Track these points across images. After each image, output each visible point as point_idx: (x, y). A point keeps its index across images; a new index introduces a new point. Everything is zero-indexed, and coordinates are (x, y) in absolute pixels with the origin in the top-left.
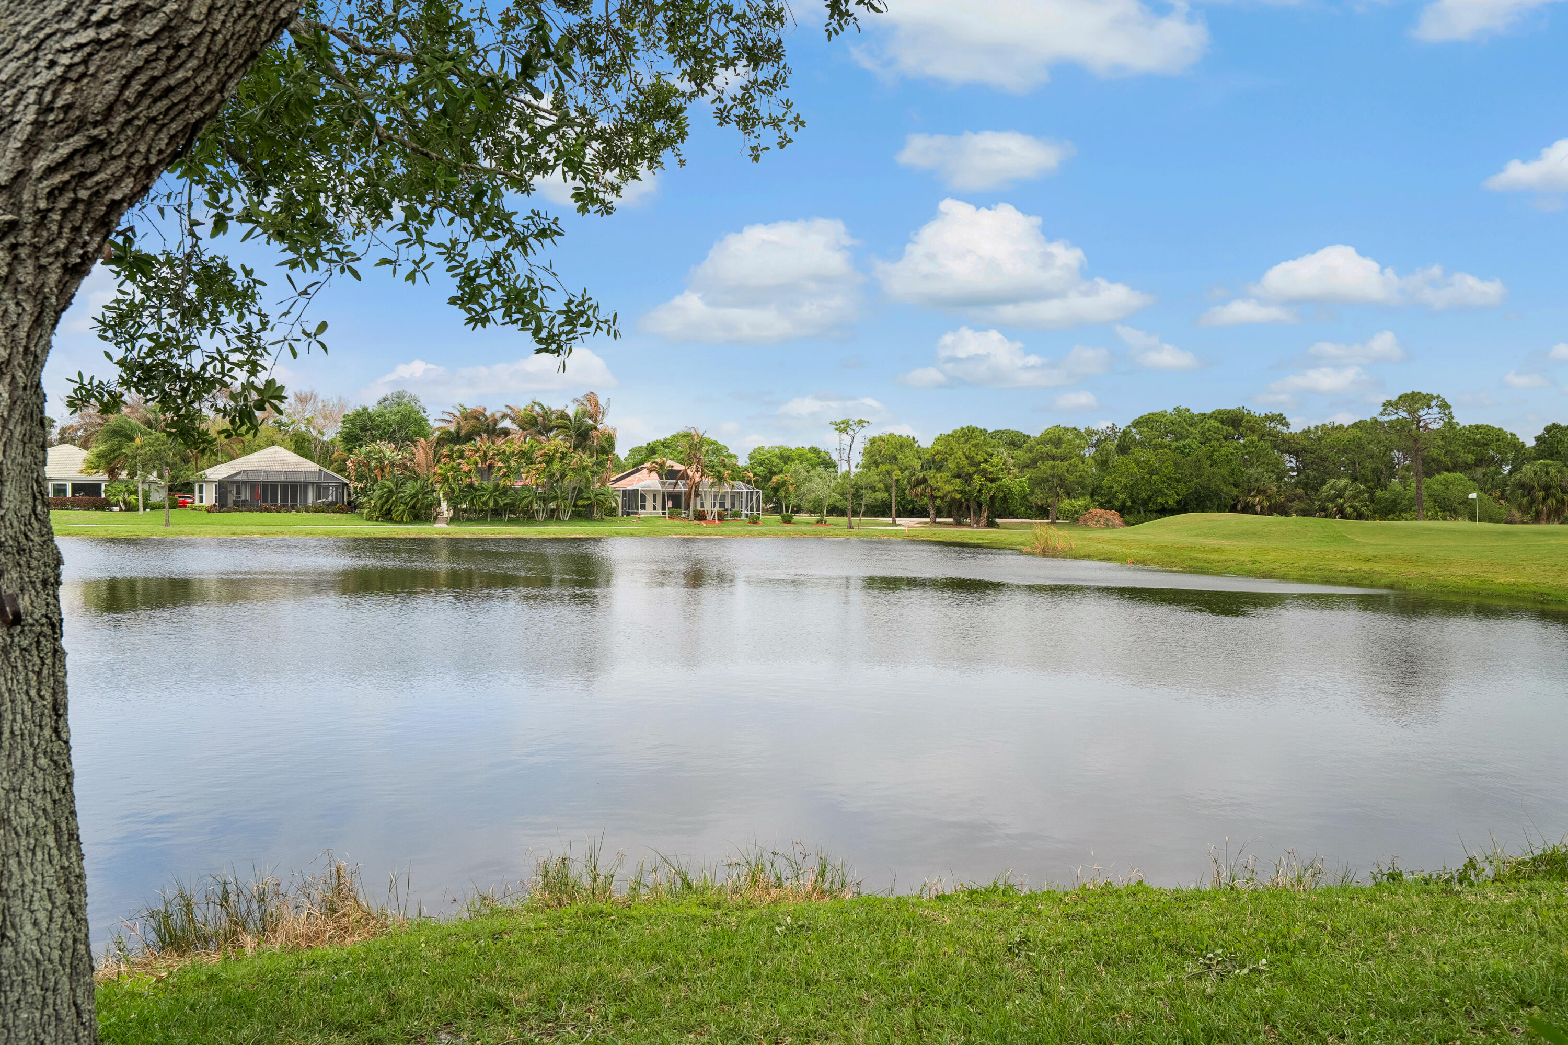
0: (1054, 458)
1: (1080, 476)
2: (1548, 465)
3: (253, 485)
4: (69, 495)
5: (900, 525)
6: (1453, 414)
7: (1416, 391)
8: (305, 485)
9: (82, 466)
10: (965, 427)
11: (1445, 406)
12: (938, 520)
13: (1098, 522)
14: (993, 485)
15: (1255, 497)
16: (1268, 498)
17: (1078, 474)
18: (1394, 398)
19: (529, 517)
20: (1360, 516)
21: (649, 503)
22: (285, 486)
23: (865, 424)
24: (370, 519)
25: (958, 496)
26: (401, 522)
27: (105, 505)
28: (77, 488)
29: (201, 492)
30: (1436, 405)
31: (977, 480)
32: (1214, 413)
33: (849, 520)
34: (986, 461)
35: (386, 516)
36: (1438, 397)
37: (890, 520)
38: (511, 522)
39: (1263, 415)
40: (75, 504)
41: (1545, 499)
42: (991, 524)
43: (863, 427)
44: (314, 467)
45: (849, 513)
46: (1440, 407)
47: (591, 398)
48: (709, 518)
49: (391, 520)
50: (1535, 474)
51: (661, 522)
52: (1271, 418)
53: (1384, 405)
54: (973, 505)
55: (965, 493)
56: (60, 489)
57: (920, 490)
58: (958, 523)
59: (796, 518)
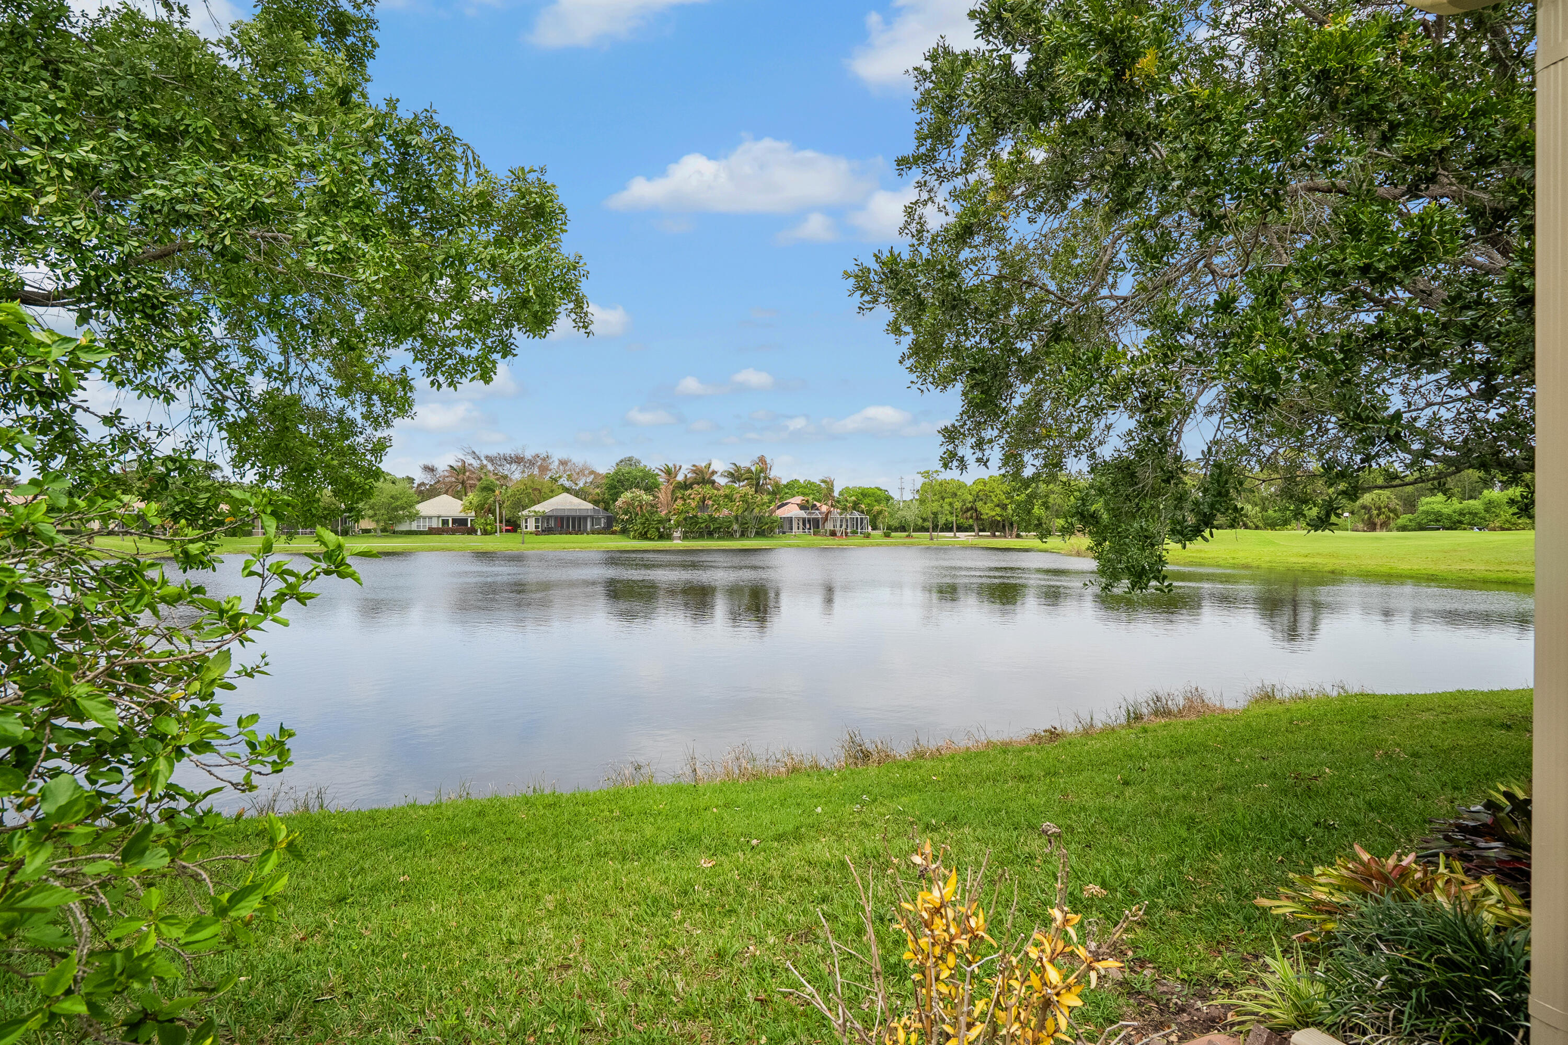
3: (556, 518)
4: (451, 525)
5: (959, 537)
8: (585, 518)
9: (461, 508)
12: (980, 534)
19: (730, 535)
20: (1257, 528)
21: (795, 525)
22: (574, 518)
24: (634, 538)
26: (653, 539)
27: (472, 531)
28: (454, 521)
29: (526, 523)
33: (930, 535)
35: (644, 536)
37: (952, 534)
38: (719, 538)
40: (453, 532)
41: (1378, 515)
42: (1018, 536)
44: (590, 506)
47: (762, 460)
48: (839, 534)
49: (647, 539)
51: (809, 537)
54: (1007, 524)
55: (1001, 516)
56: (445, 522)
57: (969, 514)
58: (994, 536)
59: (893, 534)
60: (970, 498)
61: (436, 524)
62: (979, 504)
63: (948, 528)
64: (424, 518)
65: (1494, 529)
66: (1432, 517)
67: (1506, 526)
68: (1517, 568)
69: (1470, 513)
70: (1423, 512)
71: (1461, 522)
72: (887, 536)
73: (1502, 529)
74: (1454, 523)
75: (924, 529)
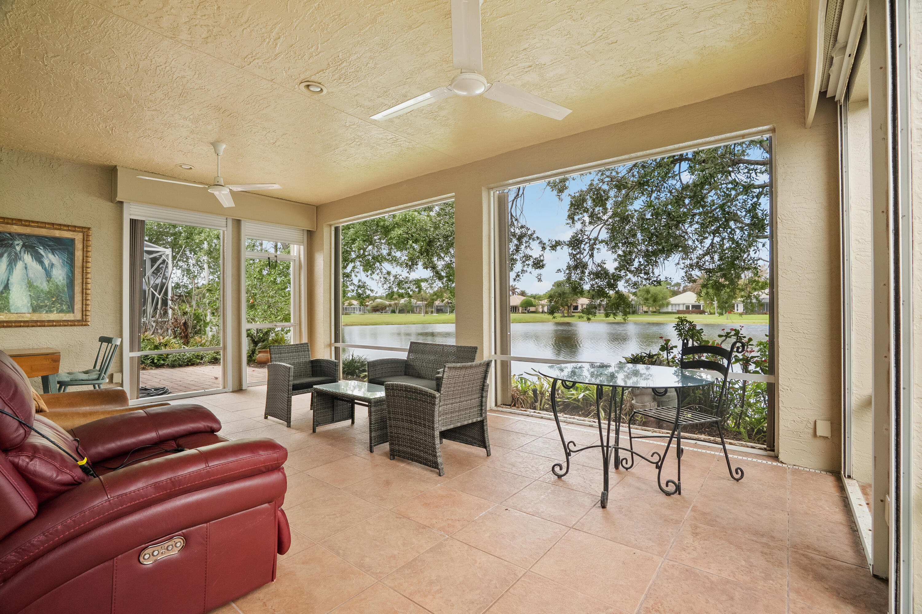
4: (691, 309)
9: (697, 300)
27: (703, 312)
28: (693, 306)
29: (737, 307)
40: (693, 312)
56: (688, 307)
61: (682, 308)
64: (676, 305)
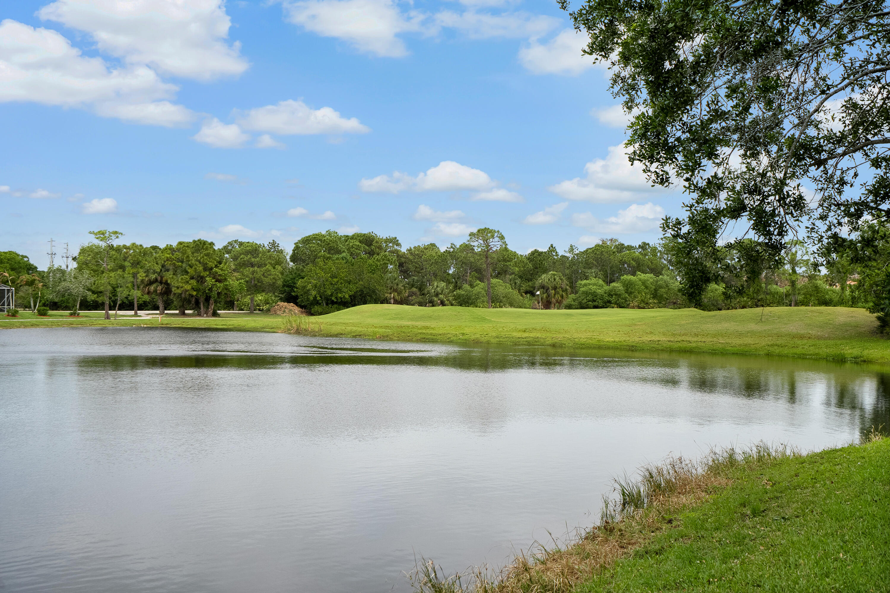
0: (252, 265)
1: (274, 278)
2: (554, 275)
5: (140, 316)
6: (507, 243)
7: (487, 227)
10: (196, 239)
11: (502, 238)
12: (166, 312)
13: (284, 311)
14: (222, 285)
15: (391, 293)
16: (399, 294)
17: (272, 277)
18: (475, 231)
23: (120, 236)
25: (195, 293)
30: (497, 236)
31: (210, 281)
32: (354, 235)
33: (107, 313)
34: (216, 266)
36: (498, 231)
37: (132, 313)
39: (385, 238)
41: (554, 295)
42: (215, 314)
43: (117, 237)
45: (107, 307)
46: (499, 237)
50: (549, 280)
52: (389, 241)
53: (470, 235)
54: (202, 300)
55: (197, 290)
57: (152, 288)
58: (183, 314)
59: (51, 312)
60: (158, 268)
62: (168, 276)
63: (127, 305)
65: (633, 307)
66: (590, 297)
67: (642, 305)
68: (690, 339)
69: (616, 295)
70: (583, 292)
71: (609, 302)
72: (42, 314)
73: (639, 308)
74: (605, 303)
75: (96, 306)
